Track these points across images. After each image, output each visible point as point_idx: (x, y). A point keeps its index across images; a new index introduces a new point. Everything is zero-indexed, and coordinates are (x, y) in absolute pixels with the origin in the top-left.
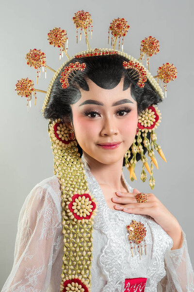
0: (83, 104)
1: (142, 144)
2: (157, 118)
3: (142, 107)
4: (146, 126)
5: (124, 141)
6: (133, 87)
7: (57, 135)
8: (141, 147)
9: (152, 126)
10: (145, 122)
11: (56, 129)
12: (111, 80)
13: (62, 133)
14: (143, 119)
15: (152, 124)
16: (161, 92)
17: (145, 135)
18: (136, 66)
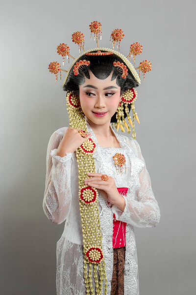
0: (86, 87)
1: (124, 111)
2: (134, 96)
3: (124, 90)
4: (127, 100)
5: (109, 111)
6: (119, 78)
7: (71, 102)
8: (123, 113)
9: (131, 101)
10: (127, 97)
11: (70, 98)
12: (104, 74)
13: (74, 100)
14: (125, 96)
15: (131, 99)
16: (139, 80)
17: (126, 105)
18: (121, 66)
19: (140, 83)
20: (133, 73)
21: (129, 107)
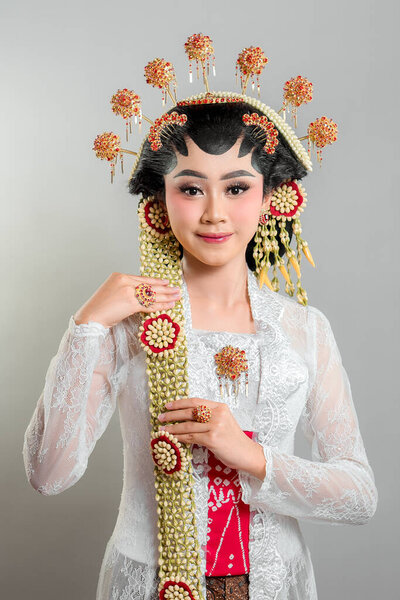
0: (179, 175)
2: (300, 201)
3: (272, 182)
4: (282, 211)
6: (257, 153)
7: (148, 220)
8: (275, 243)
9: (293, 212)
10: (282, 205)
11: (147, 211)
12: (222, 141)
13: (157, 217)
14: (279, 201)
15: (293, 208)
16: (307, 161)
17: (283, 225)
18: (262, 122)
19: (311, 169)
20: (292, 145)
21: (290, 226)
